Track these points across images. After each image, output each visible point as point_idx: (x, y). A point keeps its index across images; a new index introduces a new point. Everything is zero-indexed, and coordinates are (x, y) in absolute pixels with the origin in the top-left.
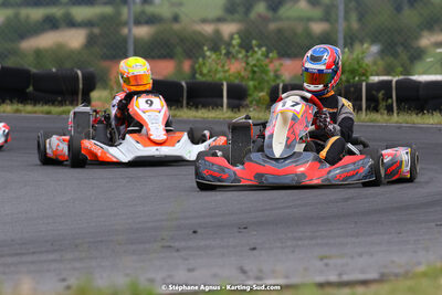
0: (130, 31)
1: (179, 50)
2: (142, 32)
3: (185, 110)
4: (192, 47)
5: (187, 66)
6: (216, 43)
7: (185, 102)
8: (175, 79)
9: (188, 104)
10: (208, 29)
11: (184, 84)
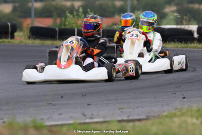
0: (32, 5)
1: (55, 14)
2: (38, 5)
3: (58, 41)
4: (61, 12)
5: (58, 21)
6: (72, 10)
7: (57, 37)
8: (53, 27)
9: (59, 38)
10: (68, 4)
11: (57, 29)
